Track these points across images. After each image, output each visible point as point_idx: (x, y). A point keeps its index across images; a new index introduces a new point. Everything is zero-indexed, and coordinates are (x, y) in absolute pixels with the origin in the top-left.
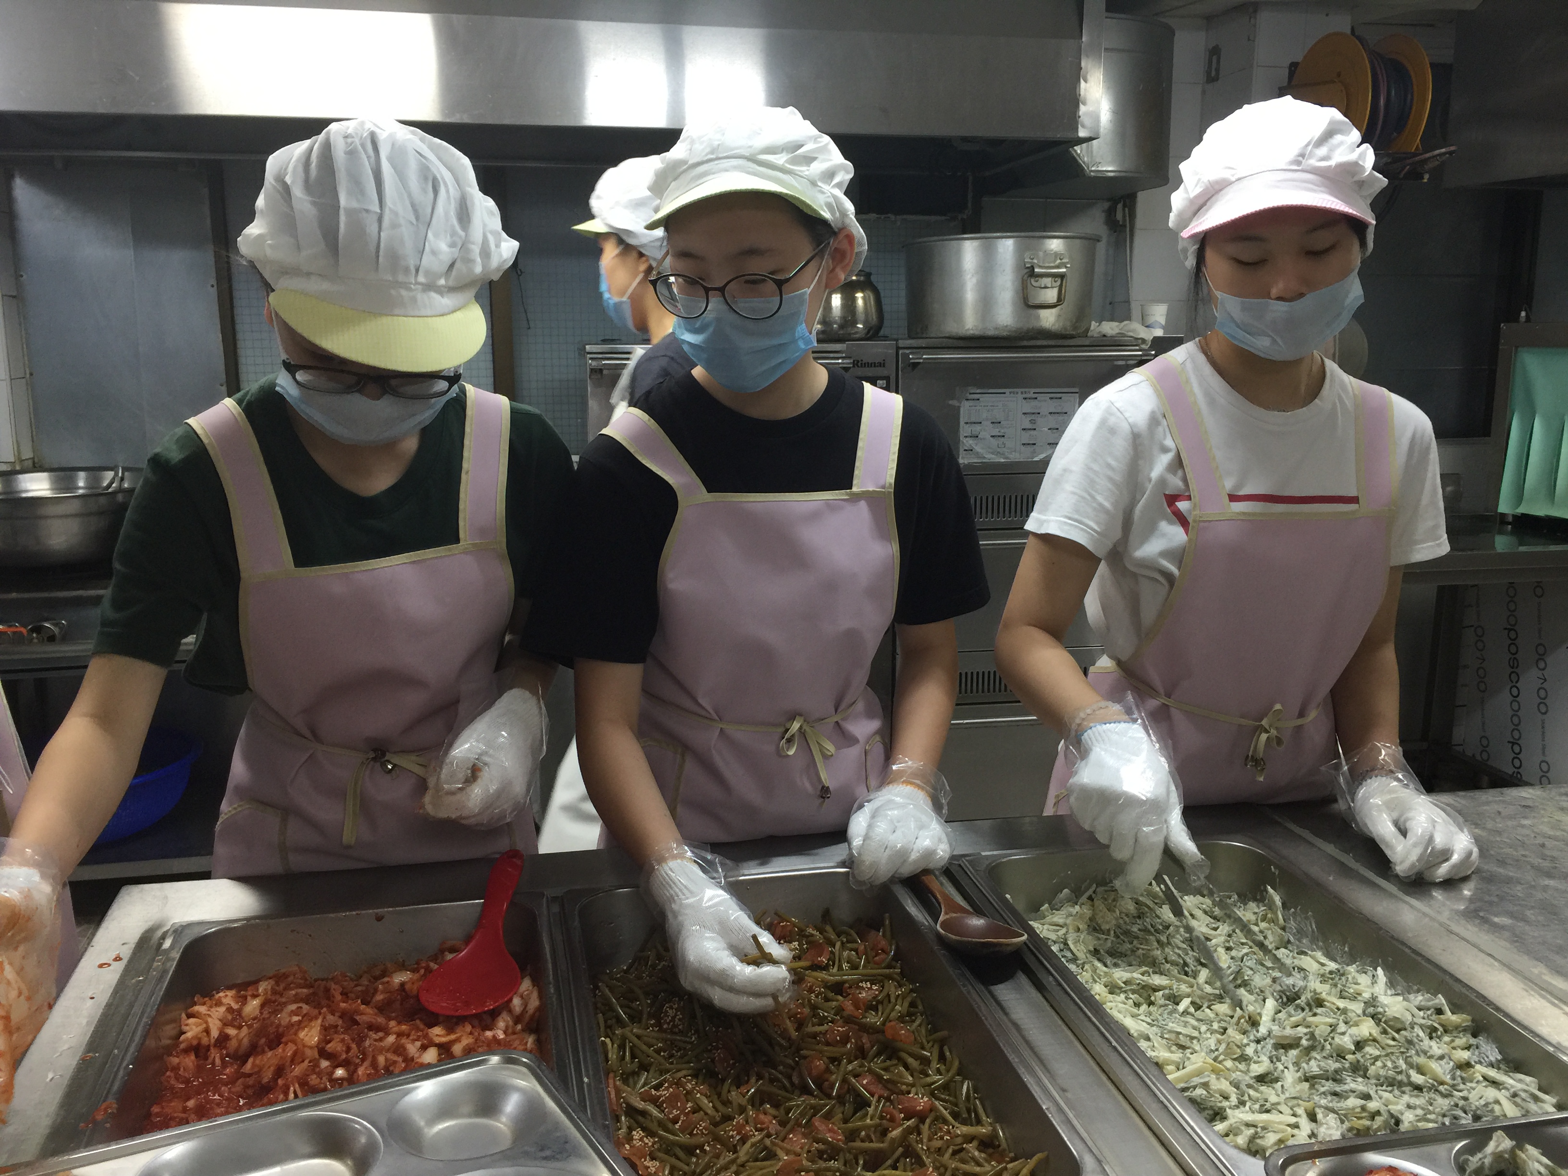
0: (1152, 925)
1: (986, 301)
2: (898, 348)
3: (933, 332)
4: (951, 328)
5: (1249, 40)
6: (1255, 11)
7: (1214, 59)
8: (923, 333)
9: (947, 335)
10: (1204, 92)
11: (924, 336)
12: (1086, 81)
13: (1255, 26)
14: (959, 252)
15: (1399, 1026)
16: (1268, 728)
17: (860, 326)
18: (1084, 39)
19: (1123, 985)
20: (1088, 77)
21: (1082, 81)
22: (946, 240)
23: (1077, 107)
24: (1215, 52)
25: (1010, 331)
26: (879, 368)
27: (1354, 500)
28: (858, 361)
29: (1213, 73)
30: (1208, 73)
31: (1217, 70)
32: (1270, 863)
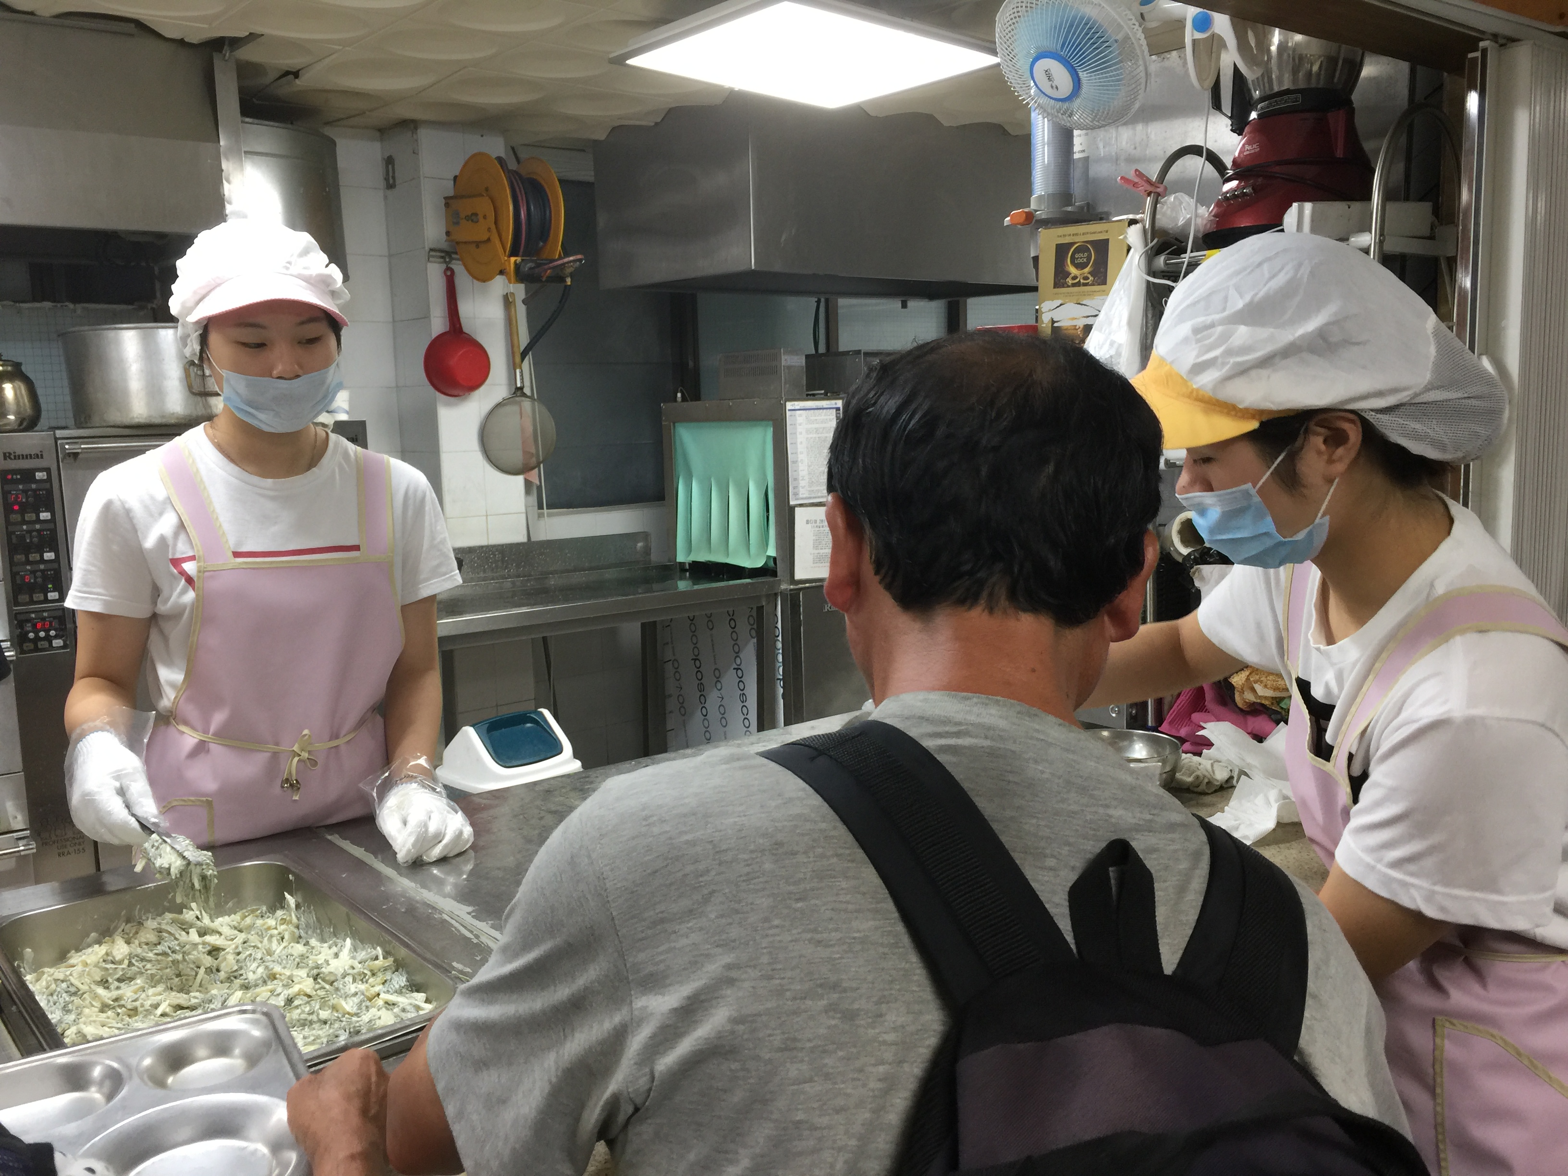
0: (169, 948)
1: (155, 389)
2: (56, 439)
3: (96, 420)
4: (115, 417)
5: (414, 153)
6: (416, 128)
7: (390, 166)
8: (86, 423)
9: (112, 424)
10: (386, 197)
11: (89, 425)
12: (229, 182)
13: (417, 141)
14: (118, 342)
15: (332, 978)
16: (300, 753)
17: (12, 417)
18: (222, 143)
19: (112, 1003)
20: (231, 178)
21: (224, 182)
22: (108, 329)
23: (223, 207)
24: (389, 161)
25: (177, 418)
26: (37, 460)
27: (356, 548)
28: (10, 454)
29: (391, 181)
30: (387, 179)
31: (394, 178)
32: (289, 871)
